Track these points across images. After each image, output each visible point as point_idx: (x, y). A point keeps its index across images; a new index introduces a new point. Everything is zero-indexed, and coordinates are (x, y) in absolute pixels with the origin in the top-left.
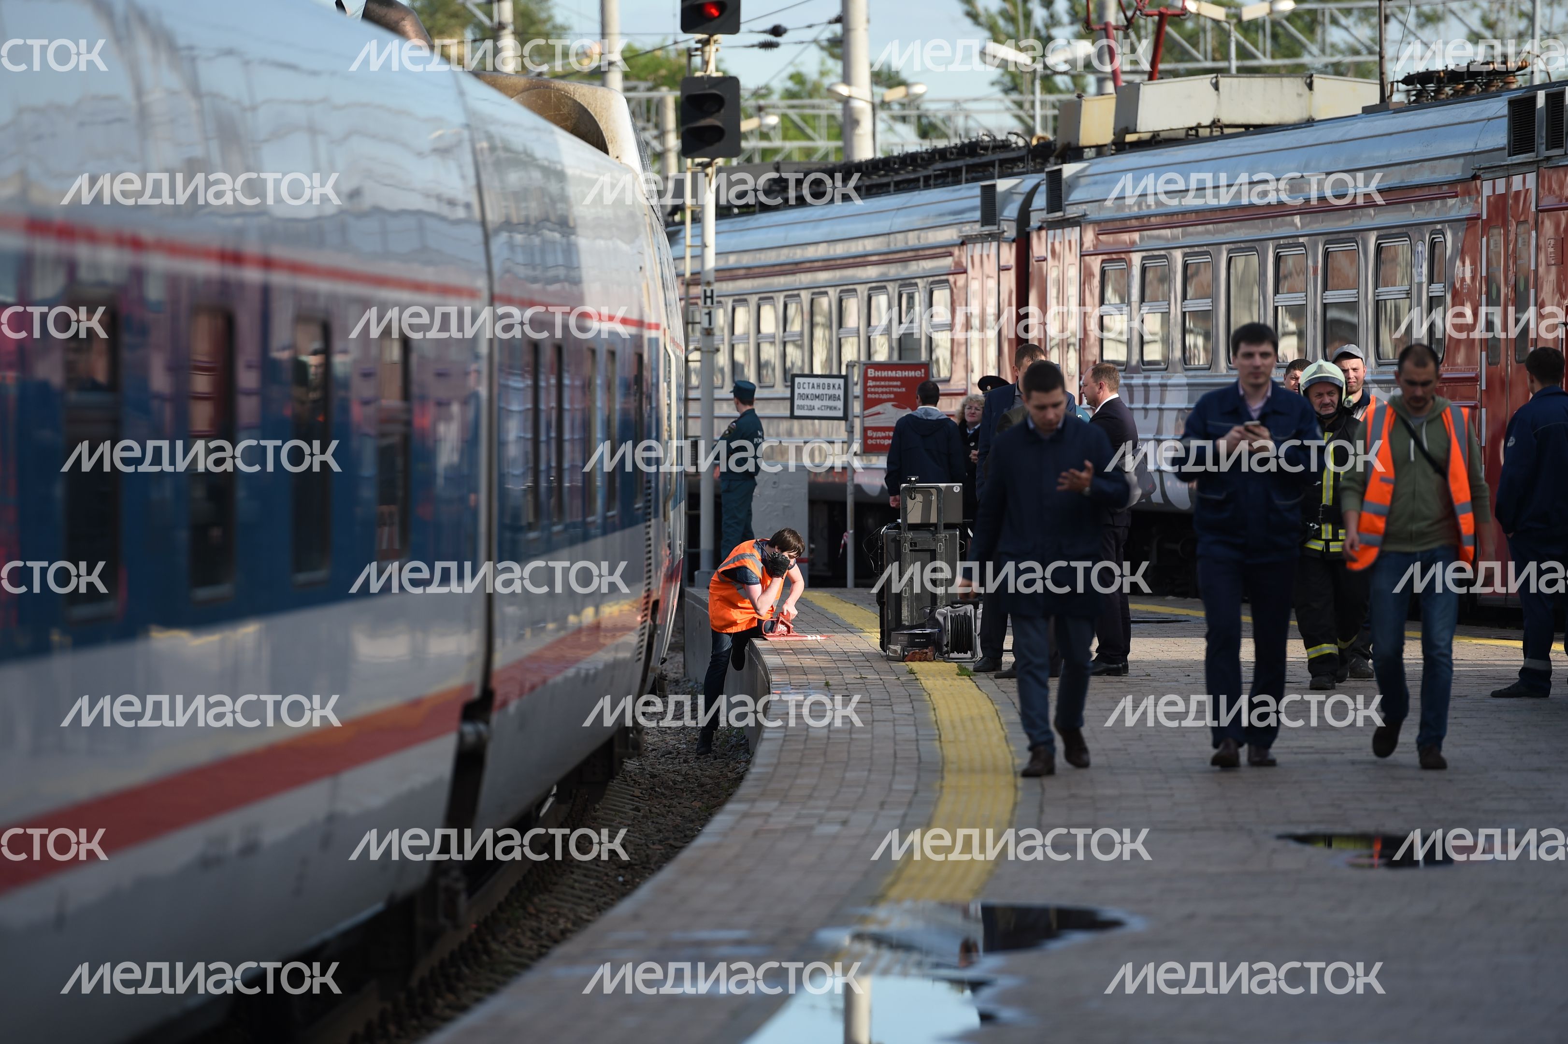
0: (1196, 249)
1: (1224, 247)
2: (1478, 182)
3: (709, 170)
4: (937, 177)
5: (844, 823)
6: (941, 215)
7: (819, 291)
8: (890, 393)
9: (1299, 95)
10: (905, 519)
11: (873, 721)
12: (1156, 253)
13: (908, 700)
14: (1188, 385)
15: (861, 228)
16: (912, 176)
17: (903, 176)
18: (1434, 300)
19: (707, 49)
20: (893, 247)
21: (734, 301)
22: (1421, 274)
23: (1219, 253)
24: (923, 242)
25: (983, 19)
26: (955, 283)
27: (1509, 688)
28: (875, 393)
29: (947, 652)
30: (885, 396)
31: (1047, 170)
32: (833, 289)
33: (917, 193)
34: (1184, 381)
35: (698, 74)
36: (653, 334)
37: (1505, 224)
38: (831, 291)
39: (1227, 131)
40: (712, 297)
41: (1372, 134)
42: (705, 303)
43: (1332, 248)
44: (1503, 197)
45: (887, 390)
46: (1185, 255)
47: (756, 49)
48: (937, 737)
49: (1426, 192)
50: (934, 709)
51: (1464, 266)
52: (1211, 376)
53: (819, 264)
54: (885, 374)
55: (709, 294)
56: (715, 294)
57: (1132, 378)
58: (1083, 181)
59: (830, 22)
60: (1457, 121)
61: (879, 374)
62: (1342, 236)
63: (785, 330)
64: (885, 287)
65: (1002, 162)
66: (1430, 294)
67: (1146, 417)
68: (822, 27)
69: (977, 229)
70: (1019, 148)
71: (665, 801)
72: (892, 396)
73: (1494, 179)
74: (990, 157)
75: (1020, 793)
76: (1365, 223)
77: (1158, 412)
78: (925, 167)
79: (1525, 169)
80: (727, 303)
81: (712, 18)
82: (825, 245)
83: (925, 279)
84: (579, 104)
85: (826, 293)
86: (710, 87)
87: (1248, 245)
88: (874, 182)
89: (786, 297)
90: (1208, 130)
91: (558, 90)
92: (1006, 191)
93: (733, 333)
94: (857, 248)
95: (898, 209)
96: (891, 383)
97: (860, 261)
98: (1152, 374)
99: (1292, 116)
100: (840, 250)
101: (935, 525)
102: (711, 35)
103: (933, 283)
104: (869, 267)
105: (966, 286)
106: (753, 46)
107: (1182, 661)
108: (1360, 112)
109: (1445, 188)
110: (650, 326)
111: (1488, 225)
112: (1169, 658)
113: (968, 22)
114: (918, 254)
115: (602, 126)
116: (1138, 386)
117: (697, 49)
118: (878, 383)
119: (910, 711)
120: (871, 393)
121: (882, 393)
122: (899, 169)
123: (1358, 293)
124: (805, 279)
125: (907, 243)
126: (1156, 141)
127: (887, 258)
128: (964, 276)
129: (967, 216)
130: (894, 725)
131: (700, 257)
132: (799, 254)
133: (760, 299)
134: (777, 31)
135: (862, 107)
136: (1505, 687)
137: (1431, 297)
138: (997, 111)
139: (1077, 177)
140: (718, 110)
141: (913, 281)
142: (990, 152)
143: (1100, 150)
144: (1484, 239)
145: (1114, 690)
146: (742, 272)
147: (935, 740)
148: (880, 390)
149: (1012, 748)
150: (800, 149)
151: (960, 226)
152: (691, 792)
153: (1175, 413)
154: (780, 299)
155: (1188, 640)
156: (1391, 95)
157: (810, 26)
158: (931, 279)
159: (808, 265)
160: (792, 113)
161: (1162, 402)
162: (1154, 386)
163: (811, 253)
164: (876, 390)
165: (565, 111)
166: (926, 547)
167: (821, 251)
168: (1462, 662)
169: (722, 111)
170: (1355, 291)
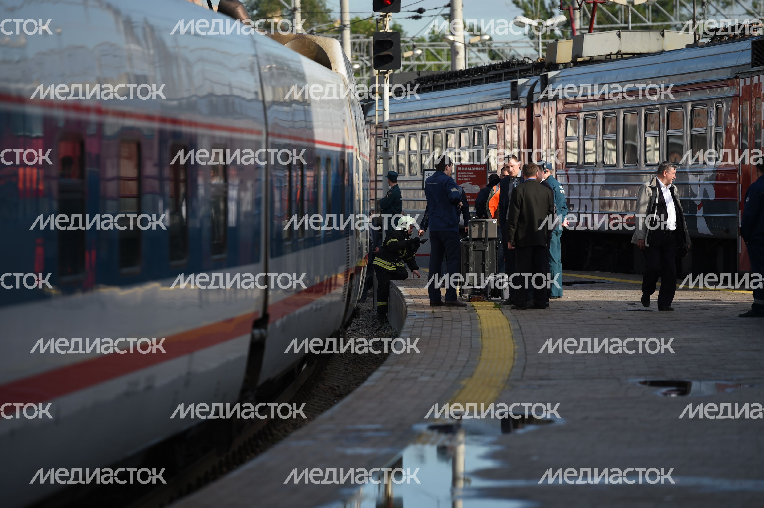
0: (609, 111)
1: (622, 110)
2: (738, 79)
3: (386, 75)
4: (491, 78)
5: (433, 376)
6: (492, 95)
7: (437, 131)
8: (469, 178)
9: (658, 40)
10: (470, 236)
11: (452, 329)
12: (591, 113)
13: (469, 319)
14: (605, 174)
15: (456, 101)
16: (480, 78)
17: (476, 77)
18: (718, 134)
19: (385, 19)
20: (470, 110)
21: (398, 135)
22: (711, 122)
23: (619, 113)
24: (484, 108)
25: (521, 4)
26: (499, 127)
27: (747, 313)
28: (462, 178)
29: (490, 297)
30: (466, 179)
31: (541, 74)
32: (443, 130)
33: (482, 85)
34: (604, 172)
35: (381, 31)
36: (350, 151)
37: (750, 99)
38: (442, 131)
39: (624, 56)
40: (388, 134)
41: (689, 57)
42: (385, 137)
43: (671, 110)
44: (749, 86)
45: (467, 176)
46: (604, 114)
47: (411, 19)
48: (480, 336)
49: (714, 84)
50: (481, 323)
51: (731, 118)
52: (616, 170)
53: (437, 118)
54: (466, 169)
55: (386, 132)
56: (389, 133)
57: (580, 170)
58: (557, 80)
59: (445, 7)
60: (728, 51)
61: (463, 169)
62: (676, 105)
63: (422, 149)
64: (467, 129)
65: (521, 71)
66: (716, 131)
67: (586, 188)
68: (442, 8)
69: (509, 102)
70: (529, 64)
71: (359, 366)
72: (470, 179)
73: (745, 78)
74: (516, 68)
75: (516, 362)
76: (686, 99)
77: (591, 186)
78: (486, 73)
79: (759, 73)
80: (395, 136)
81: (387, 5)
82: (440, 109)
83: (485, 125)
84: (318, 45)
85: (440, 132)
86: (387, 37)
87: (633, 109)
88: (463, 80)
89: (422, 133)
90: (616, 56)
91: (309, 39)
92: (522, 84)
93: (398, 150)
94: (454, 111)
95: (473, 93)
96: (469, 173)
97: (456, 116)
98: (589, 169)
99: (654, 49)
100: (446, 112)
101: (484, 239)
102: (387, 13)
103: (489, 127)
104: (460, 120)
105: (504, 128)
106: (409, 18)
107: (599, 301)
108: (685, 47)
109: (723, 82)
110: (348, 147)
111: (742, 100)
112: (592, 300)
113: (514, 6)
114: (482, 113)
115: (329, 55)
116: (582, 174)
117: (381, 19)
118: (463, 173)
119: (470, 324)
120: (460, 178)
121: (465, 178)
122: (474, 74)
123: (683, 131)
124: (431, 125)
125: (477, 108)
126: (592, 61)
127: (468, 115)
128: (503, 123)
129: (504, 96)
130: (461, 331)
131: (382, 115)
132: (428, 114)
133: (410, 134)
134: (421, 11)
135: (460, 46)
136: (746, 312)
137: (716, 133)
138: (526, 47)
139: (554, 78)
140: (391, 48)
141: (480, 126)
142: (516, 66)
143: (566, 65)
144: (741, 106)
145: (565, 314)
146: (402, 122)
147: (479, 337)
148: (464, 176)
149: (515, 341)
150: (435, 65)
151: (501, 100)
152: (372, 361)
153: (599, 187)
154: (419, 134)
155: (603, 291)
156: (699, 39)
157: (436, 9)
158: (488, 125)
159: (432, 119)
160: (430, 48)
161: (594, 182)
162: (590, 174)
163: (433, 113)
164: (462, 176)
165: (312, 48)
166: (480, 249)
167: (438, 112)
168: (728, 301)
169: (392, 48)
170: (682, 130)
